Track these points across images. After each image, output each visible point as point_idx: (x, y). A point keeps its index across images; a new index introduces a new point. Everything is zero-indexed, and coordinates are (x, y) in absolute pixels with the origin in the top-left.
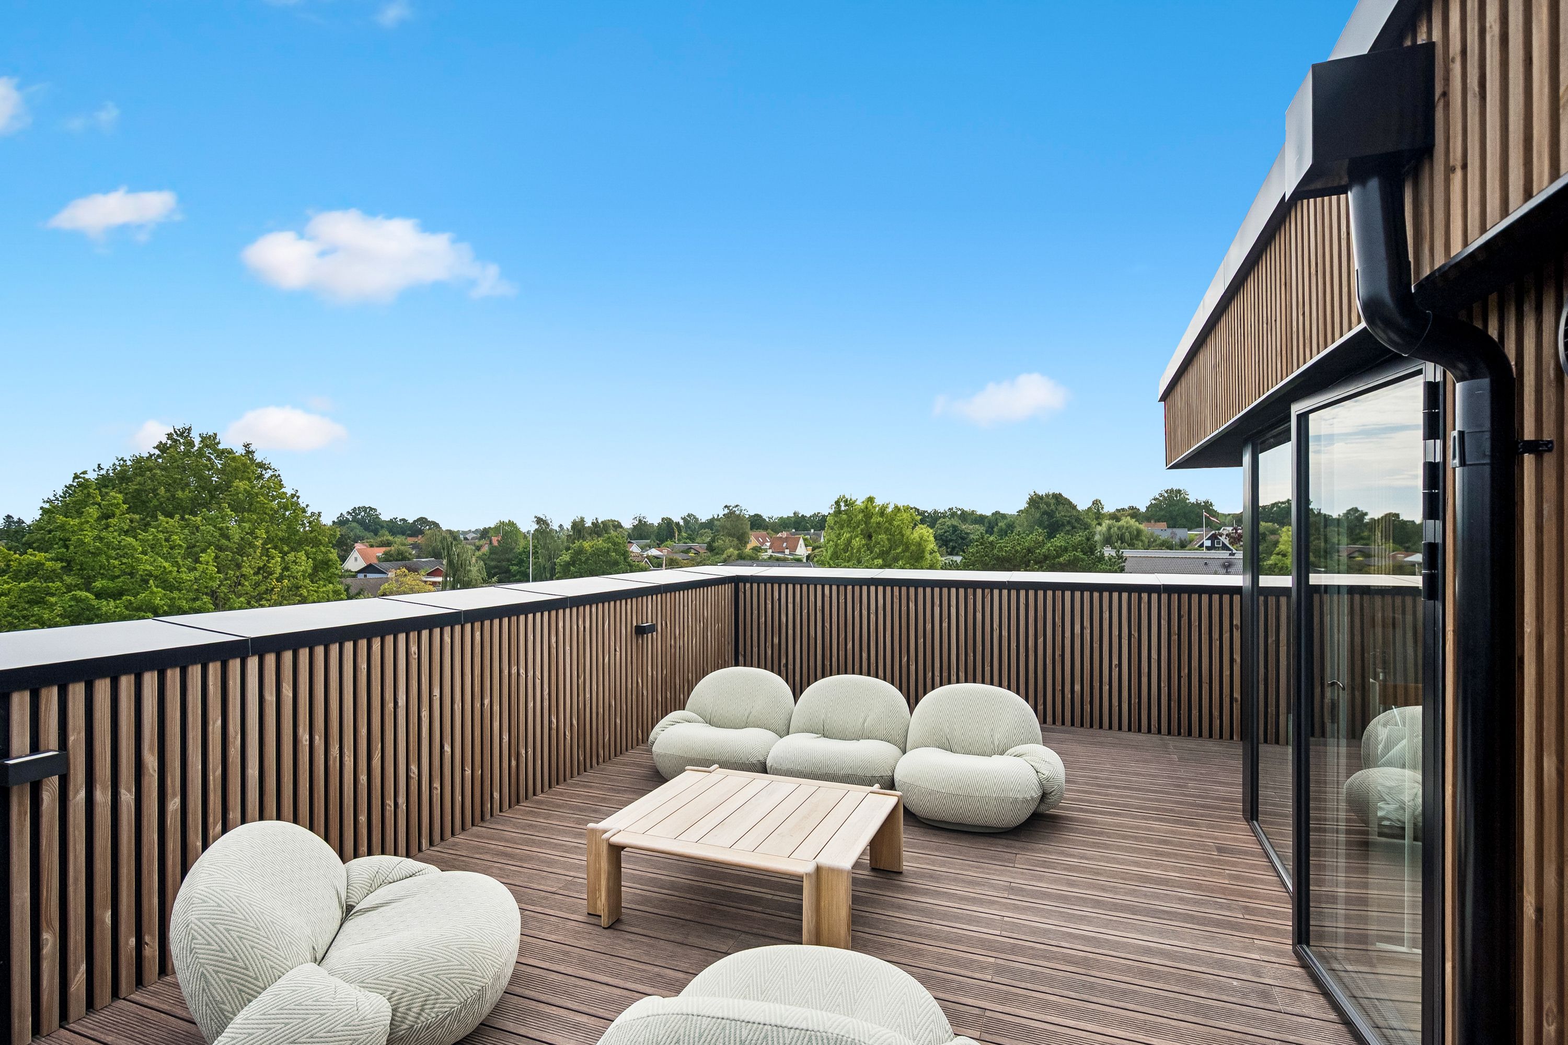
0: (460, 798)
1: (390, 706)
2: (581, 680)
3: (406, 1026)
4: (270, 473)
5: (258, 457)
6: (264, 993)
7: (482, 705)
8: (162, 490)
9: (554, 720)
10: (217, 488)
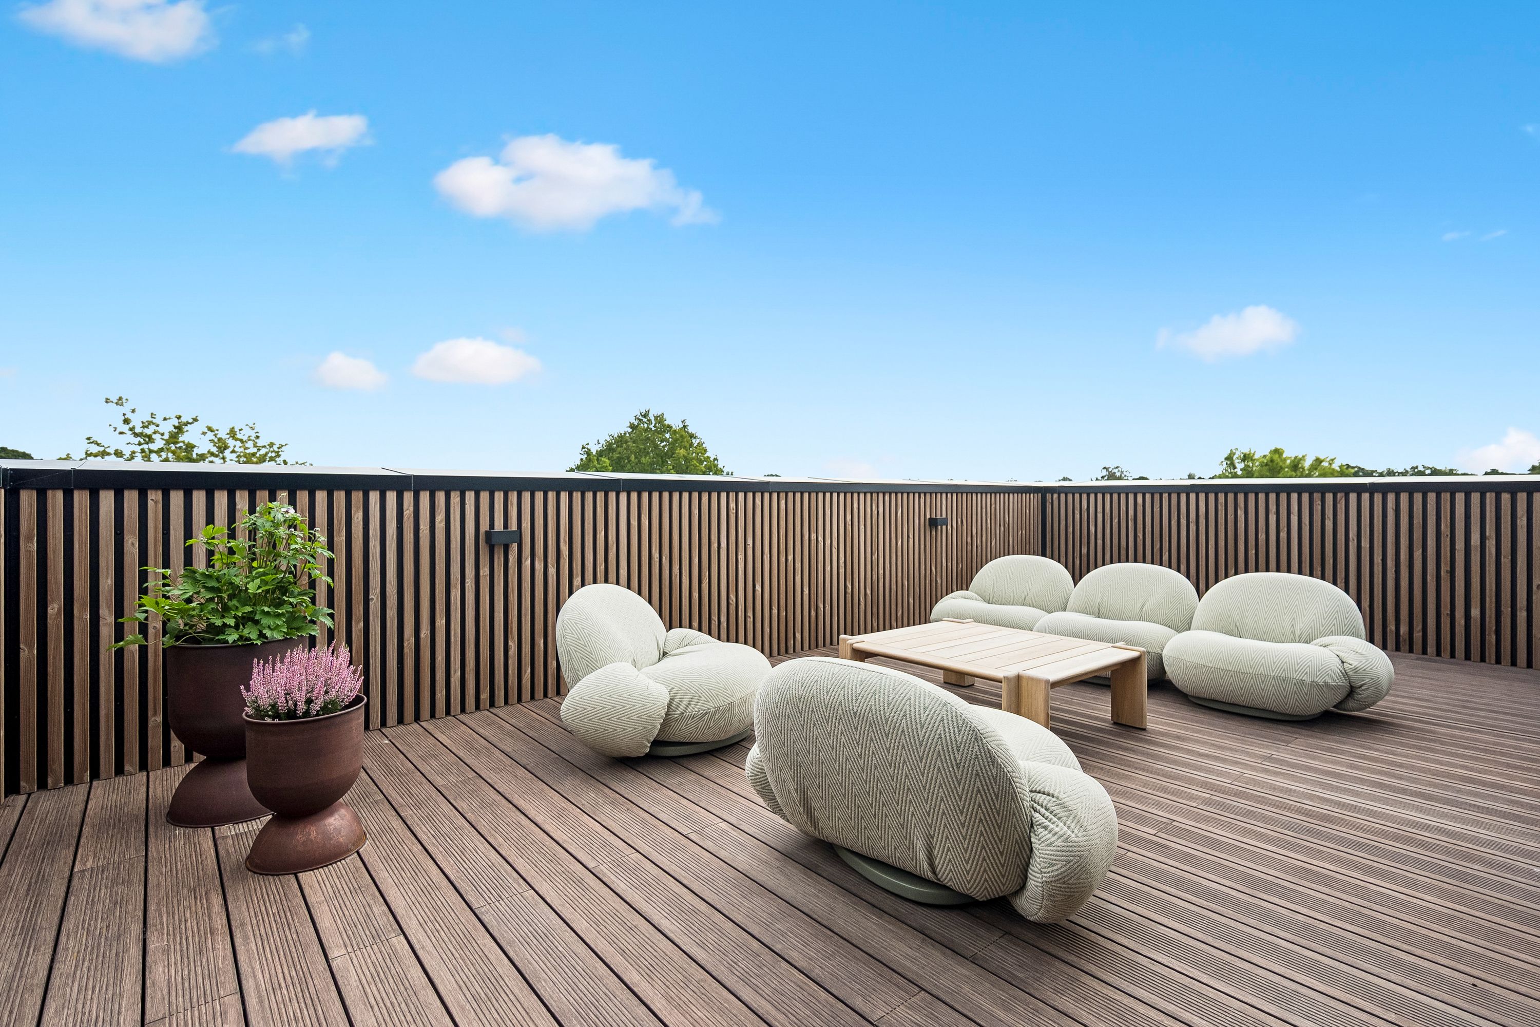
0: (768, 630)
1: (715, 546)
2: (875, 557)
3: (678, 712)
4: (698, 441)
5: (691, 430)
6: (599, 670)
7: (787, 560)
8: (633, 457)
9: (849, 586)
10: (666, 454)
